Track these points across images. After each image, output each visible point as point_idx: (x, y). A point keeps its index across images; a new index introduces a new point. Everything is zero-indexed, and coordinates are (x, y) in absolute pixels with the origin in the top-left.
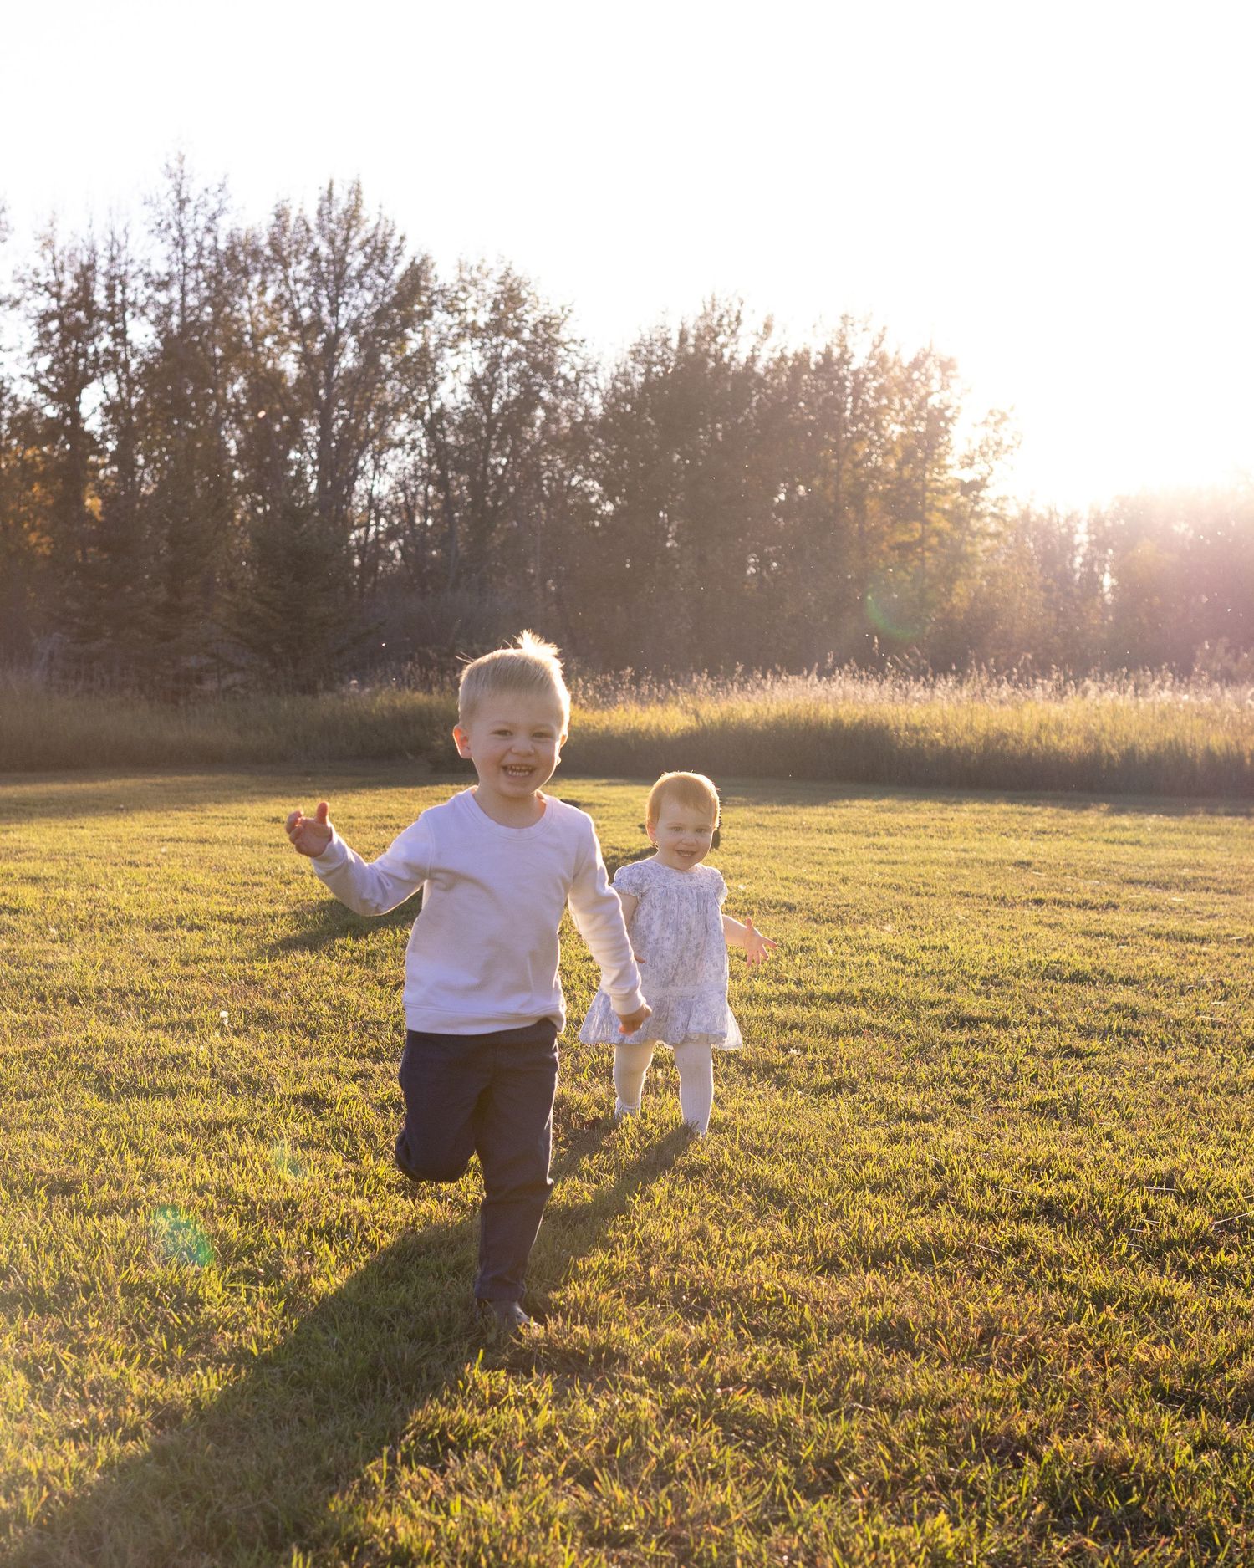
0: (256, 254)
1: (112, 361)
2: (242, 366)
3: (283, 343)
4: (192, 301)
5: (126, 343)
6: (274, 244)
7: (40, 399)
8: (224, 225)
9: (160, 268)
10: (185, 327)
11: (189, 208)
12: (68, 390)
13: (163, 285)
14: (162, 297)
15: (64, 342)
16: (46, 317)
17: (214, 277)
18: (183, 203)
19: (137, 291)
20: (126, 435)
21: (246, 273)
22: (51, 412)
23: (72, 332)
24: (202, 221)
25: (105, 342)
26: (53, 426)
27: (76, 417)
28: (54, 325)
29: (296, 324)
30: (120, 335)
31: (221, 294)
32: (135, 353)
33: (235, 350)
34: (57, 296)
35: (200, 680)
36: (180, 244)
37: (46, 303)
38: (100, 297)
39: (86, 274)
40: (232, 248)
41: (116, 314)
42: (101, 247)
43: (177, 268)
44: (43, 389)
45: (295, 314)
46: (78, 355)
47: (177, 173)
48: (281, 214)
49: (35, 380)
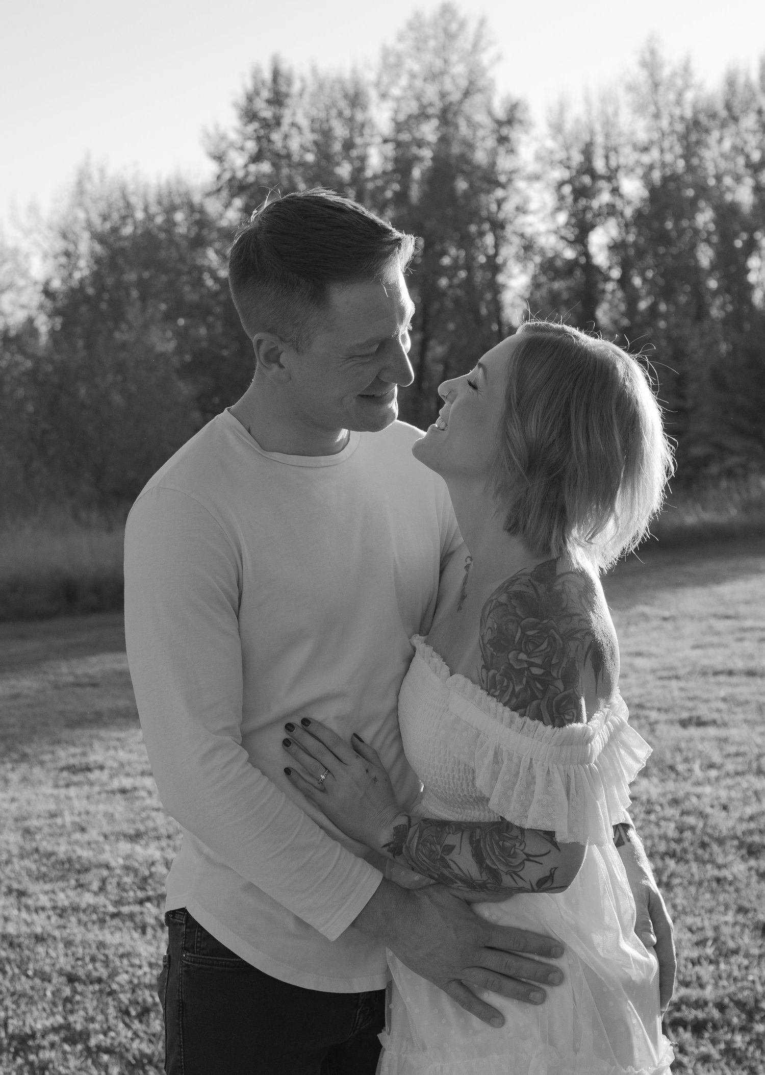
0: (713, 116)
1: (611, 211)
2: (708, 199)
3: (738, 179)
4: (669, 158)
5: (621, 196)
6: (728, 107)
7: (561, 245)
8: (689, 96)
9: (642, 136)
10: (665, 179)
11: (662, 89)
12: (580, 239)
13: (645, 149)
14: (646, 159)
15: (576, 200)
16: (561, 184)
17: (684, 138)
18: (656, 85)
19: (627, 156)
20: (626, 266)
21: (707, 131)
22: (569, 254)
23: (581, 193)
24: (672, 97)
25: (605, 197)
26: (571, 266)
27: (587, 255)
28: (567, 190)
29: (749, 165)
30: (615, 191)
31: (690, 151)
32: (629, 203)
33: (702, 190)
34: (568, 168)
36: (657, 116)
37: (558, 174)
38: (599, 165)
39: (588, 152)
40: (696, 113)
41: (611, 176)
42: (598, 128)
43: (656, 136)
44: (563, 238)
45: (747, 157)
46: (587, 208)
47: (651, 64)
48: (731, 83)
49: (556, 232)
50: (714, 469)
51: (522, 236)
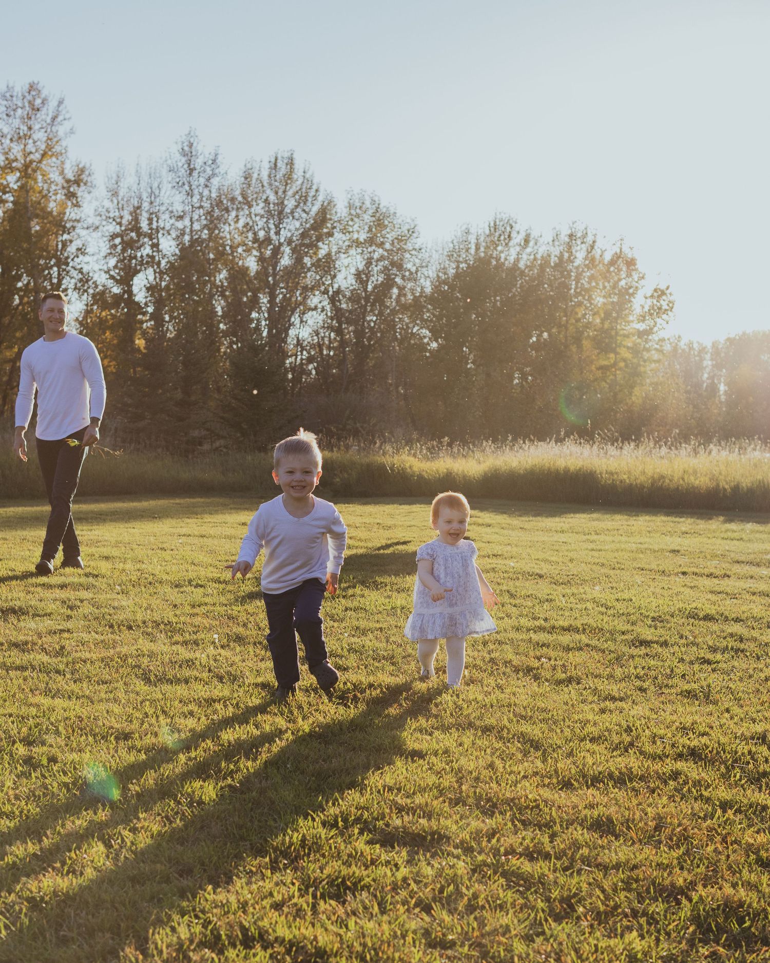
0: (233, 200)
1: (151, 261)
2: (225, 264)
3: (248, 251)
4: (197, 226)
5: (158, 251)
6: (243, 194)
7: (110, 283)
8: (215, 182)
9: (178, 208)
10: (193, 242)
11: (195, 174)
12: (126, 276)
13: (180, 218)
14: (180, 225)
15: (124, 250)
16: (113, 236)
17: (209, 213)
18: (191, 171)
19: (165, 221)
20: (159, 304)
21: (227, 210)
22: (116, 290)
23: (129, 244)
24: (202, 181)
25: (147, 250)
26: (117, 299)
27: (130, 293)
28: (118, 241)
29: (255, 240)
30: (155, 246)
31: (213, 224)
32: (164, 256)
33: (221, 254)
34: (120, 224)
35: (200, 444)
36: (190, 194)
37: (113, 228)
38: (144, 225)
39: (136, 213)
40: (220, 196)
41: (152, 235)
42: (145, 196)
43: (188, 208)
44: (112, 277)
45: (255, 234)
46: (131, 258)
47: (188, 153)
48: (247, 177)
49: (107, 272)
50: (206, 447)
51: (81, 271)
